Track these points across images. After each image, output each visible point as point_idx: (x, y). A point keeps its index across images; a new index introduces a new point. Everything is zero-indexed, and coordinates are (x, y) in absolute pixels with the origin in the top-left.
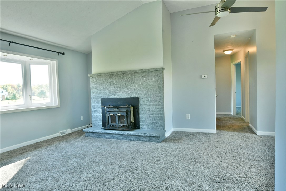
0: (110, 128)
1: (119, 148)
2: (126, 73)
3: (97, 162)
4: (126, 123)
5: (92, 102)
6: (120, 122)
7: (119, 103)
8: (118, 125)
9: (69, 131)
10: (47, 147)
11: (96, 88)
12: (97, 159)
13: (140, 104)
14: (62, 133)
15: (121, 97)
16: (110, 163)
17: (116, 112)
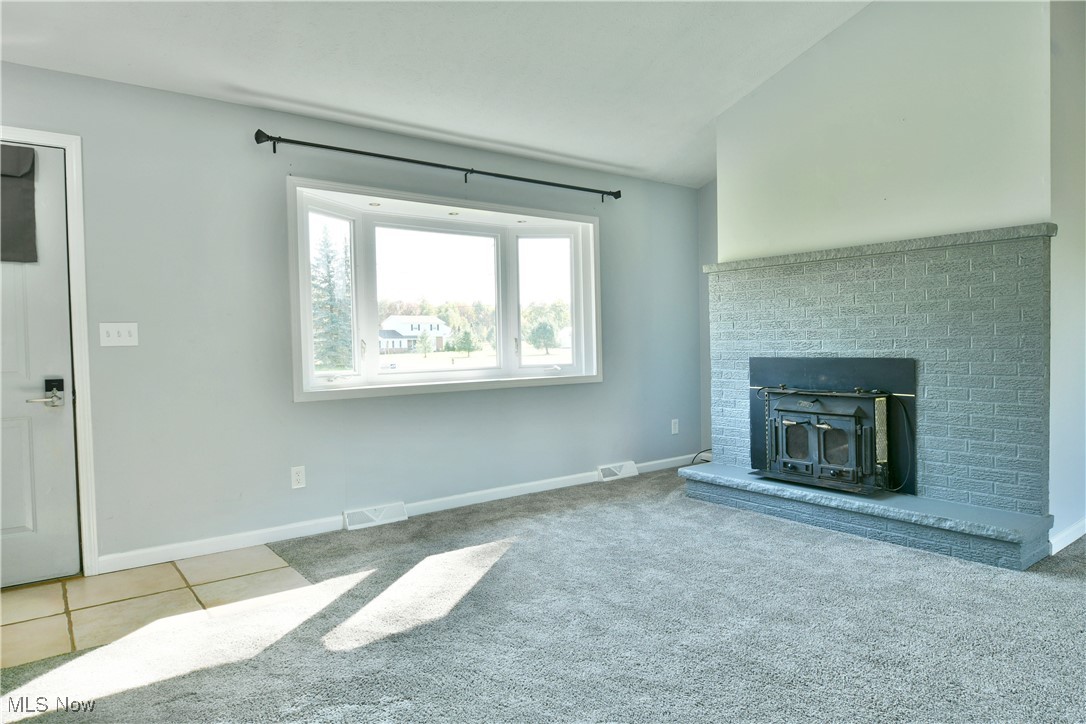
0: (783, 476)
1: (822, 560)
2: (859, 254)
3: (732, 599)
4: (854, 463)
5: (714, 370)
6: (825, 454)
7: (823, 378)
8: (817, 468)
9: (629, 469)
10: (561, 513)
11: (730, 317)
12: (732, 589)
13: (920, 389)
14: (607, 472)
15: (835, 356)
16: (785, 615)
17: (808, 416)
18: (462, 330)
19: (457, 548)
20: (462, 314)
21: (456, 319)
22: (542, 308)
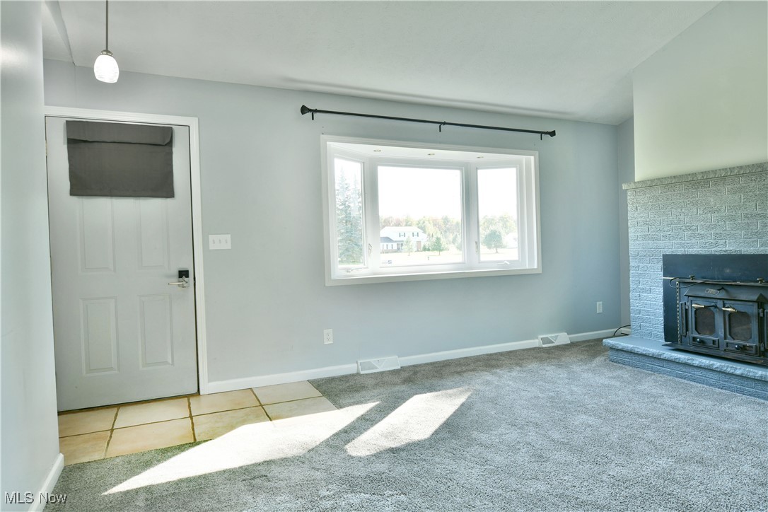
0: (692, 349)
1: (729, 417)
2: (760, 170)
3: (650, 442)
4: (757, 339)
5: (632, 264)
6: (730, 331)
7: (728, 271)
8: (723, 342)
9: (563, 338)
10: (511, 370)
11: (645, 223)
12: (650, 434)
14: (545, 341)
15: (739, 253)
16: (697, 458)
17: (714, 301)
18: (434, 236)
19: (435, 390)
20: (435, 225)
21: (430, 228)
22: (493, 220)
